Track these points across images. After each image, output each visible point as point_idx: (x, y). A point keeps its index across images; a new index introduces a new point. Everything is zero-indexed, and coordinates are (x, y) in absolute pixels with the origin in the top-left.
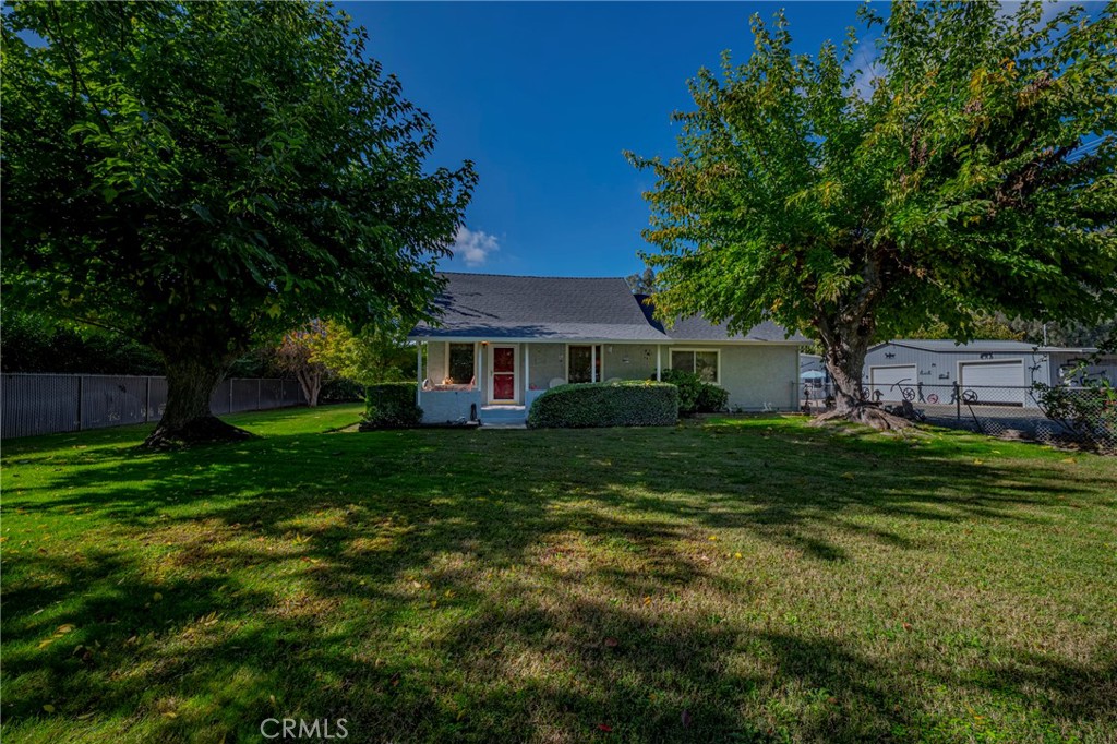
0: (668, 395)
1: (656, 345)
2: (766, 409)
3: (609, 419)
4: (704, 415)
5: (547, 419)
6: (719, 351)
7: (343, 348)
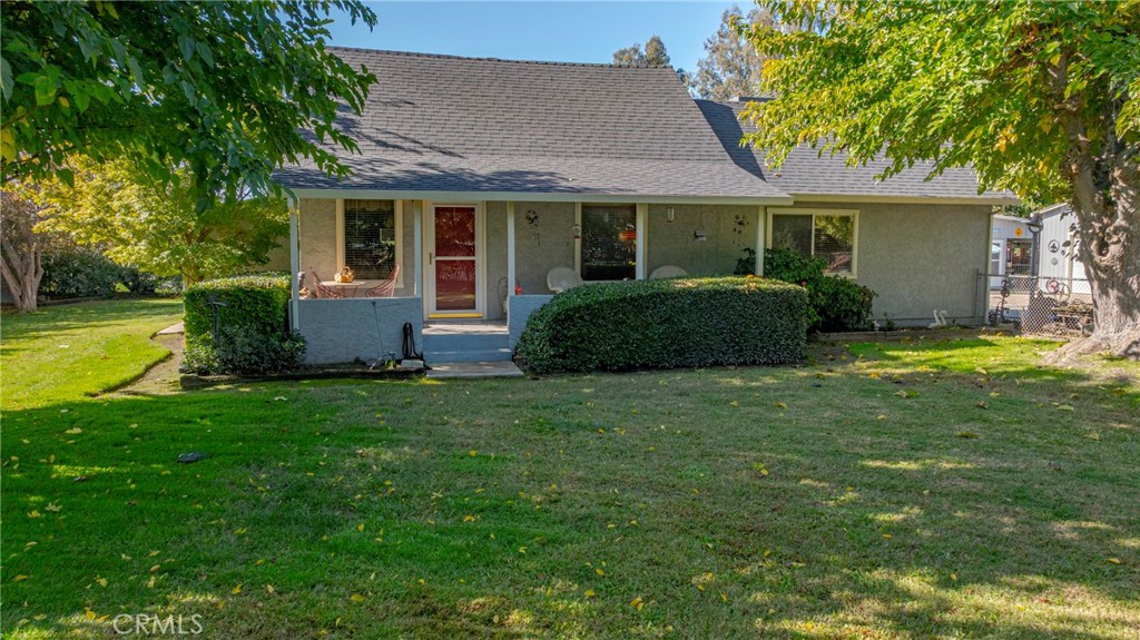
0: (790, 306)
1: (756, 207)
2: (938, 323)
3: (679, 353)
4: (834, 336)
5: (563, 356)
6: (855, 214)
7: (115, 204)
